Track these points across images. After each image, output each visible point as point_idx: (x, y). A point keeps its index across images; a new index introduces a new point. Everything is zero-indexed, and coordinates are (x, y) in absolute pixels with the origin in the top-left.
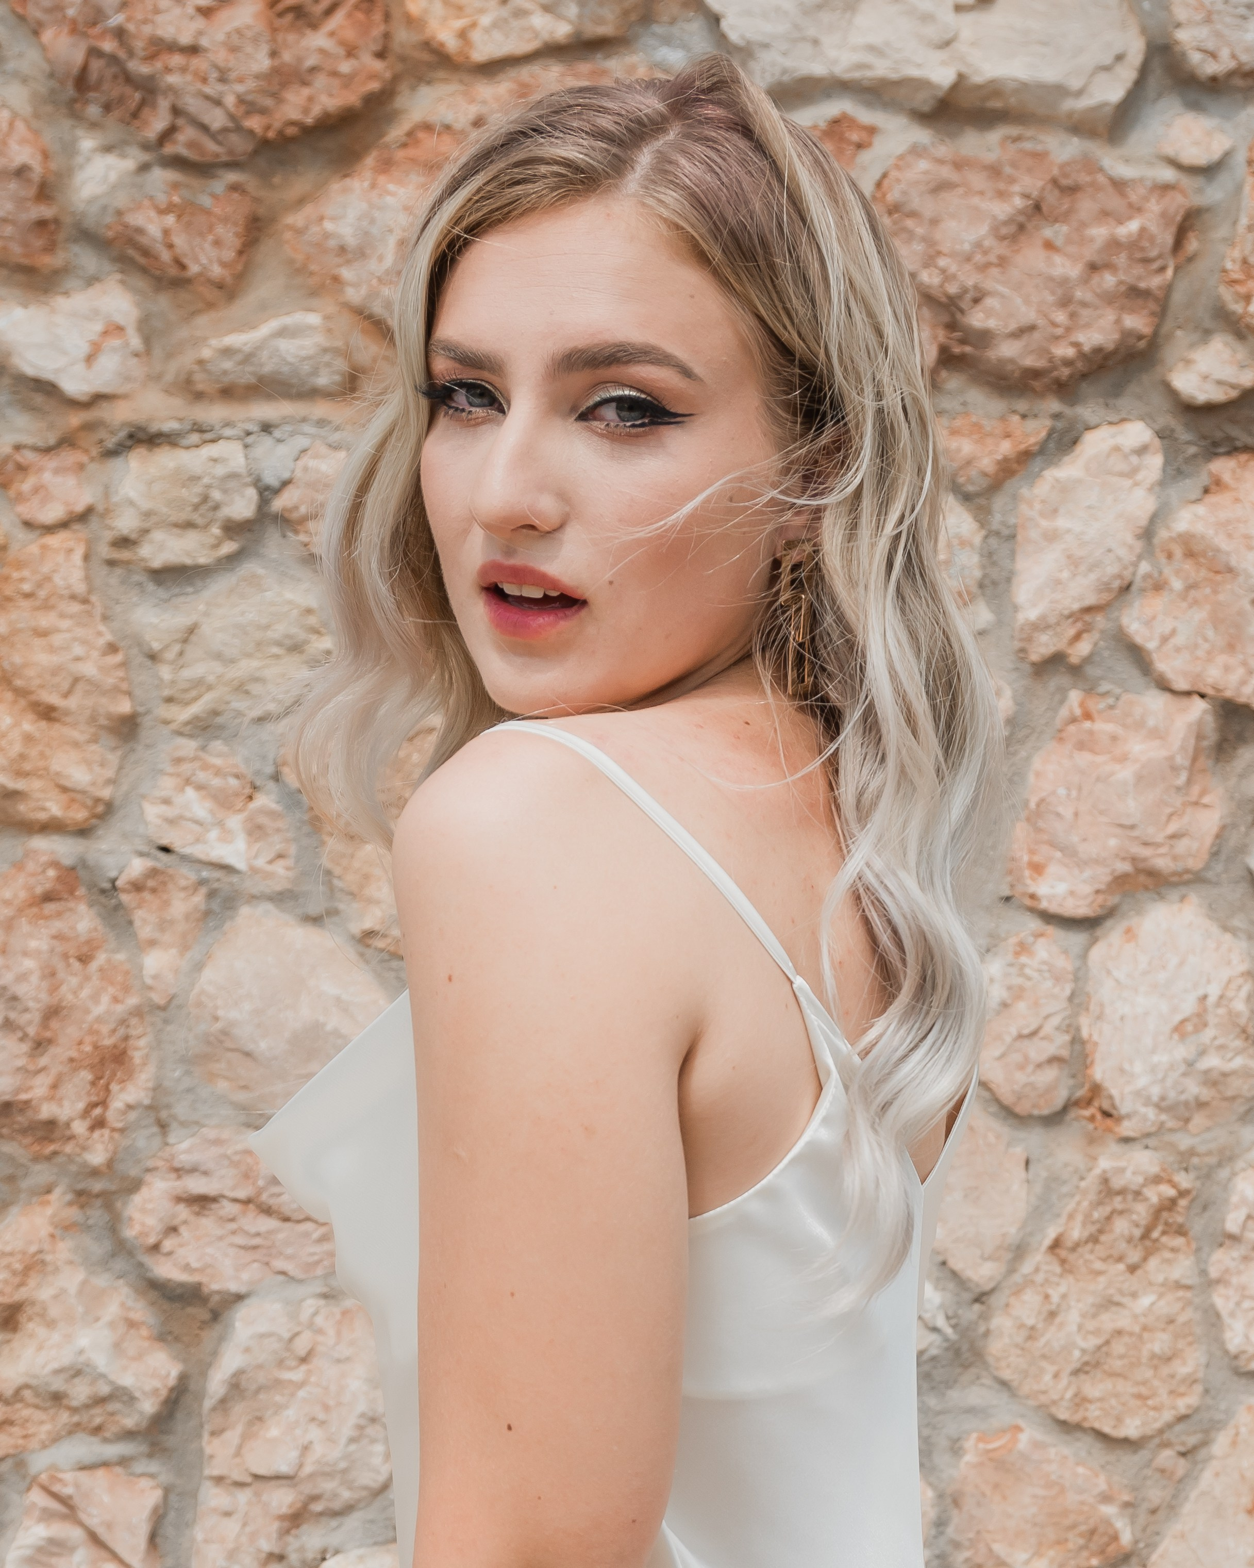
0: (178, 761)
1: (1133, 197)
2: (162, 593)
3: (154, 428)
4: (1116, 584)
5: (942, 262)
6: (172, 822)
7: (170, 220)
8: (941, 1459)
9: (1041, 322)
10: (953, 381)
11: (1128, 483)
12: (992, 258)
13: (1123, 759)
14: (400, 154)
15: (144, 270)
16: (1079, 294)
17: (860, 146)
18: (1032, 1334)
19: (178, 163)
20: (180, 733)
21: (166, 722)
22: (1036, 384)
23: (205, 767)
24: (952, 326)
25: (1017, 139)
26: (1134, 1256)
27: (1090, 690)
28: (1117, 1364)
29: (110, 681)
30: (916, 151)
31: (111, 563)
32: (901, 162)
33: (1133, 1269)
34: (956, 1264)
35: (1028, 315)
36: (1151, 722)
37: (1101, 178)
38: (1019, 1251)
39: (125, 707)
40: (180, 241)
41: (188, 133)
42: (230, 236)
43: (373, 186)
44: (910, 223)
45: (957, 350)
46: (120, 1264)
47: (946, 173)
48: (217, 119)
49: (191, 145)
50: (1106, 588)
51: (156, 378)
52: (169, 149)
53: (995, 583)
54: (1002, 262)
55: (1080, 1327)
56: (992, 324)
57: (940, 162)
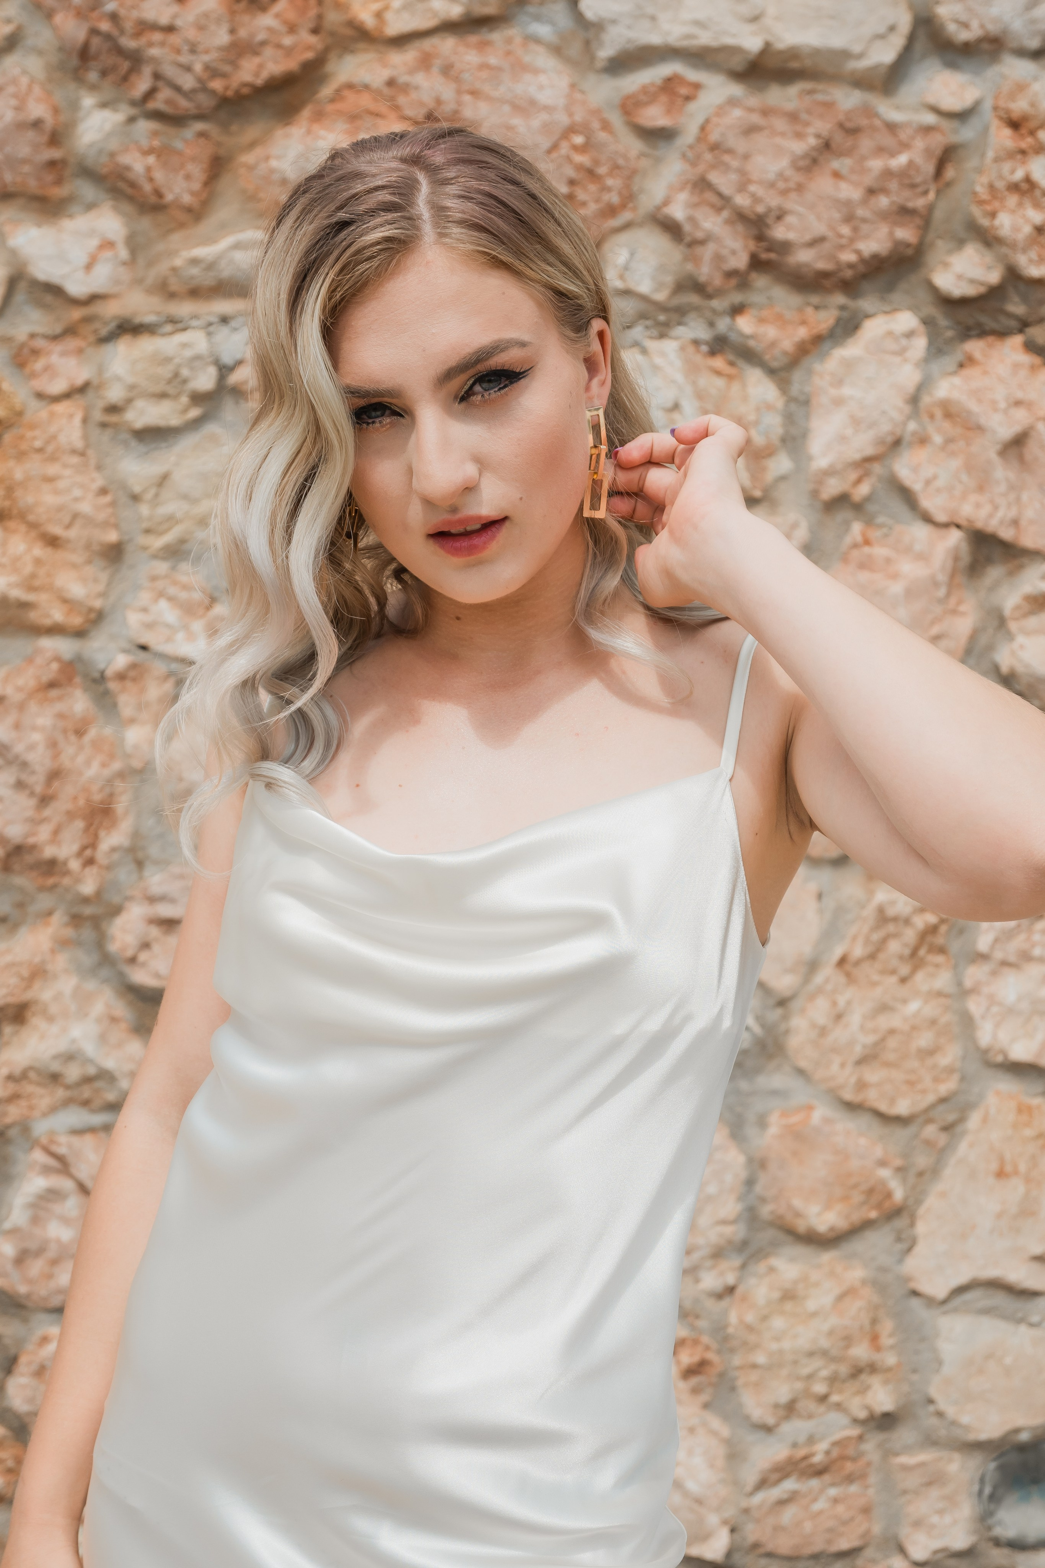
0: (154, 579)
1: (903, 136)
2: (142, 448)
3: (138, 320)
4: (890, 439)
5: (752, 188)
6: (150, 626)
7: (151, 160)
8: (751, 1131)
9: (830, 234)
10: (760, 281)
11: (897, 360)
12: (792, 185)
13: (895, 576)
14: (330, 108)
15: (131, 199)
16: (860, 212)
17: (688, 98)
18: (823, 1032)
19: (158, 116)
20: (155, 557)
21: (145, 548)
22: (827, 283)
23: (175, 583)
24: (760, 238)
25: (810, 92)
26: (905, 970)
27: (869, 522)
28: (891, 1057)
29: (102, 516)
30: (732, 102)
31: (104, 425)
32: (720, 111)
33: (903, 980)
35: (819, 228)
36: (918, 547)
37: (877, 122)
38: (813, 966)
39: (112, 537)
40: (159, 176)
41: (164, 94)
42: (197, 172)
43: (309, 132)
44: (727, 158)
45: (764, 256)
46: (105, 972)
47: (756, 118)
48: (187, 82)
49: (168, 102)
50: (880, 442)
51: (138, 282)
52: (152, 105)
53: (794, 439)
54: (800, 188)
55: (862, 1027)
56: (791, 236)
57: (751, 110)
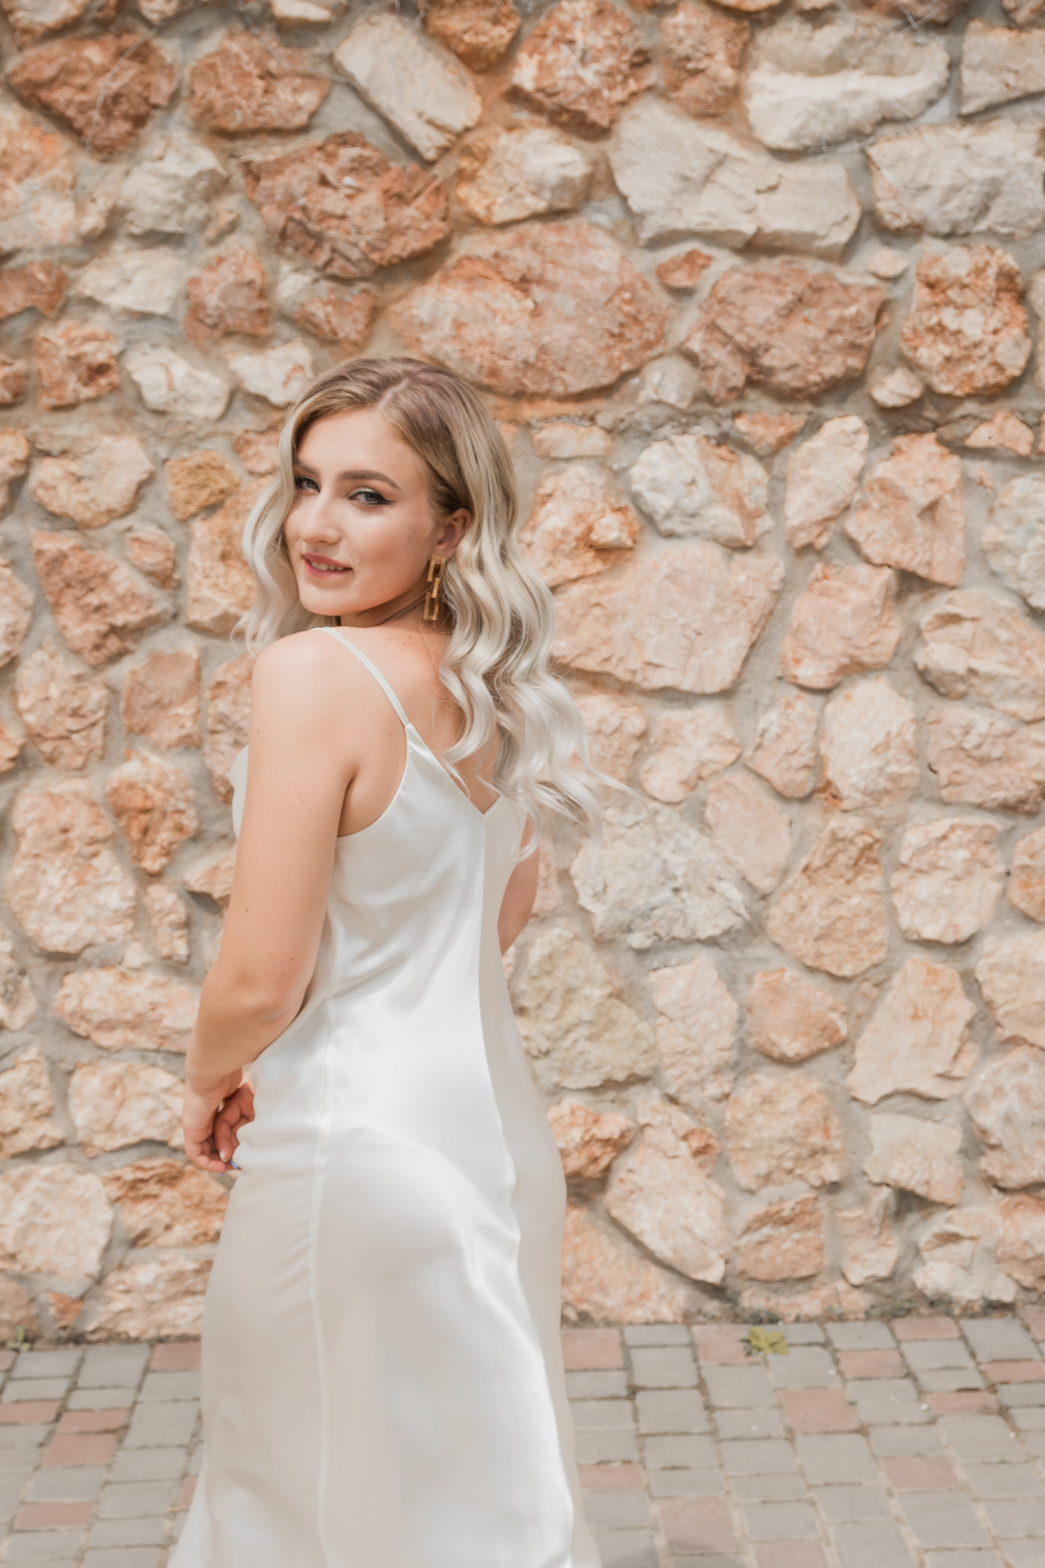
1: (854, 293)
4: (842, 506)
5: (748, 330)
7: (329, 309)
8: (742, 986)
9: (802, 362)
10: (753, 395)
11: (848, 450)
12: (775, 327)
13: (845, 601)
14: (453, 273)
15: (315, 336)
16: (823, 347)
17: (703, 267)
18: (792, 917)
19: (334, 278)
22: (799, 396)
24: (753, 364)
25: (789, 262)
26: (849, 875)
27: (827, 563)
28: (839, 935)
30: (734, 269)
32: (726, 275)
33: (848, 882)
34: (751, 878)
35: (794, 358)
36: (861, 581)
37: (835, 284)
38: (785, 872)
40: (334, 320)
41: (339, 263)
42: (361, 317)
43: (439, 289)
44: (730, 309)
45: (756, 377)
47: (750, 281)
48: (355, 254)
49: (342, 268)
50: (835, 507)
52: (330, 271)
53: (775, 505)
54: (781, 330)
55: (819, 915)
56: (775, 363)
57: (747, 275)
